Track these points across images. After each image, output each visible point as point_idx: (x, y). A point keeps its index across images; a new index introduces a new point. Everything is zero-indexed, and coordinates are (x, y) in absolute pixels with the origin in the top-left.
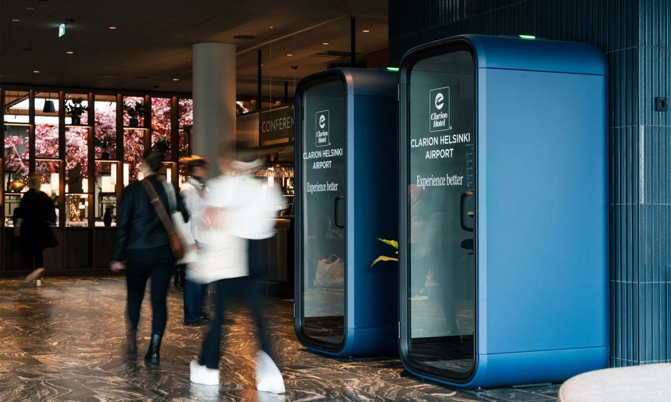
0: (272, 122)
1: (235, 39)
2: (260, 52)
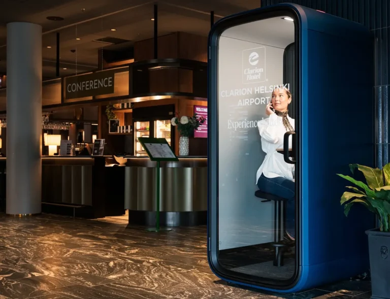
0: (78, 85)
1: (47, 20)
2: (58, 35)
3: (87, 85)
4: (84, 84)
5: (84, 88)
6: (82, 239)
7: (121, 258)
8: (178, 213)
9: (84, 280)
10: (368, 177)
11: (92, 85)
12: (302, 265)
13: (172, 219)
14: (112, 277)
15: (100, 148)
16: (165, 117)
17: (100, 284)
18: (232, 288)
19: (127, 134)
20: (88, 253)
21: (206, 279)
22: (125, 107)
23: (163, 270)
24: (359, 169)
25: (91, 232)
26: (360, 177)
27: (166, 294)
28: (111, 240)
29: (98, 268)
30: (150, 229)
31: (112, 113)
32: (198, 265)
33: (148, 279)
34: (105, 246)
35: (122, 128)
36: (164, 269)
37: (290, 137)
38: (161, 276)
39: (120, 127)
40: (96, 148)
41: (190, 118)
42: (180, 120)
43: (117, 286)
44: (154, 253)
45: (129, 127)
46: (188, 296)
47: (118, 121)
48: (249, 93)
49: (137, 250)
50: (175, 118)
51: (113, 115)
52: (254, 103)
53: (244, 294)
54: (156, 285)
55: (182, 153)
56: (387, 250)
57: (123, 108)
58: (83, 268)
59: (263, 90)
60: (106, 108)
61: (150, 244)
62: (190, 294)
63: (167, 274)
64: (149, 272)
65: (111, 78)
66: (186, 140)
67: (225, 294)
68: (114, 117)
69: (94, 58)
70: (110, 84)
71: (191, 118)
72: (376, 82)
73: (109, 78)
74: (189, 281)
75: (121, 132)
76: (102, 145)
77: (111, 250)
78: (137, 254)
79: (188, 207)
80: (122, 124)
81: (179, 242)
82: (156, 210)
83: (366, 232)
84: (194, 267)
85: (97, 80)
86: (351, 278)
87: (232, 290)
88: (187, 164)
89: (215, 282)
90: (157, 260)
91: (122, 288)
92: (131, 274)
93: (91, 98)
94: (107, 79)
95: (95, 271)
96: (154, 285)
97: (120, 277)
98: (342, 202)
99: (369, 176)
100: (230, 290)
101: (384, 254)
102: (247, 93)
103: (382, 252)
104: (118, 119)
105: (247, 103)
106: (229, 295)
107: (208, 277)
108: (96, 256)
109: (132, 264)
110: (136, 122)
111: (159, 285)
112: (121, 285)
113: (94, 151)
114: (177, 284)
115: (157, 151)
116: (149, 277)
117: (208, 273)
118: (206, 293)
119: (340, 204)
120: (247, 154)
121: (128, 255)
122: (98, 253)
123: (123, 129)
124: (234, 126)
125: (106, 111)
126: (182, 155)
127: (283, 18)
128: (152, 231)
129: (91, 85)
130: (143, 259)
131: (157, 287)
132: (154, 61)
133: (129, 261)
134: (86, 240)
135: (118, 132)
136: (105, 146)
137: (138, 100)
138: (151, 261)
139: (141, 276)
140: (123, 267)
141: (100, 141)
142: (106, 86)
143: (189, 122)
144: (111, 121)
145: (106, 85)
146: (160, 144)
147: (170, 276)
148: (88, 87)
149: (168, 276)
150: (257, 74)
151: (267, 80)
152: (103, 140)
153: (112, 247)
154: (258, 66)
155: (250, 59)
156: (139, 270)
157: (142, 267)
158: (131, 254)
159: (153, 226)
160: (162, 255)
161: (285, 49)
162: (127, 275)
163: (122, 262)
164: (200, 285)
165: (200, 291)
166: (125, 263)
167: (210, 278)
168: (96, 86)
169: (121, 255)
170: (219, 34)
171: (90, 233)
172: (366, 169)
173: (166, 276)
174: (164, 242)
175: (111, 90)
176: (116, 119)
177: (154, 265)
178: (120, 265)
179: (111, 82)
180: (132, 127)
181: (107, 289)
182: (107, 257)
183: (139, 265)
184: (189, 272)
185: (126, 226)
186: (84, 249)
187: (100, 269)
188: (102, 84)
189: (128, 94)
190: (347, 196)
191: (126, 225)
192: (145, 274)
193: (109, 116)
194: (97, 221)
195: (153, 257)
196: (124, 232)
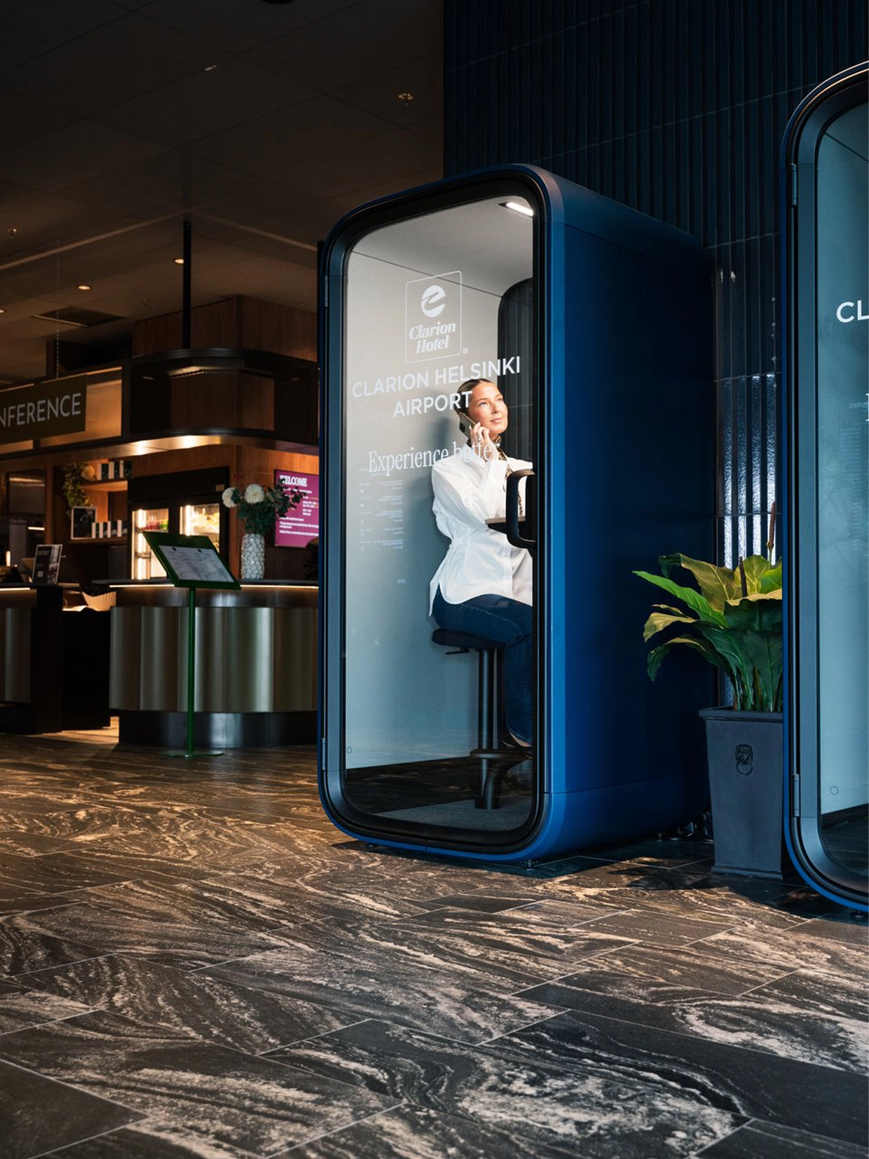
3: (19, 415)
4: (14, 412)
5: (14, 421)
6: (8, 770)
7: (103, 803)
8: (239, 716)
9: (14, 845)
10: (705, 584)
11: (34, 412)
12: (549, 792)
13: (223, 730)
14: (82, 838)
15: (51, 566)
16: (205, 497)
17: (54, 851)
18: (378, 857)
19: (114, 539)
20: (24, 795)
21: (313, 841)
22: (111, 475)
23: (207, 825)
24: (683, 565)
25: (28, 758)
26: (687, 580)
27: (220, 869)
28: (77, 772)
29: (47, 821)
30: (172, 753)
31: (79, 492)
32: (293, 815)
33: (172, 841)
34: (64, 783)
35: (102, 528)
36: (211, 822)
37: (522, 485)
38: (204, 836)
39: (98, 525)
40: (42, 565)
41: (266, 489)
42: (243, 495)
43: (98, 854)
44: (184, 794)
45: (120, 523)
46: (272, 871)
47: (94, 512)
48: (422, 384)
49: (142, 790)
50: (233, 489)
51: (80, 496)
52: (434, 406)
53: (409, 866)
54: (194, 853)
55: (249, 571)
56: (751, 755)
57: (105, 479)
58: (12, 822)
59: (456, 374)
60: (64, 480)
61: (173, 779)
62: (279, 867)
63: (218, 833)
64: (173, 827)
65: (79, 395)
66: (258, 541)
67: (364, 867)
68: (84, 500)
69: (37, 362)
70: (77, 408)
71: (270, 490)
72: (718, 370)
73: (74, 396)
74: (272, 844)
75: (101, 536)
76: (55, 560)
77: (79, 790)
78: (141, 795)
79: (263, 703)
80: (101, 518)
81: (243, 776)
82: (186, 709)
83: (703, 713)
84: (282, 818)
85: (44, 402)
86: (660, 835)
87: (378, 859)
88: (259, 600)
89: (336, 845)
90: (192, 807)
91: (108, 858)
92: (130, 832)
93: (28, 445)
94: (68, 397)
95: (41, 828)
96: (187, 851)
97: (103, 840)
98: (648, 635)
99: (708, 582)
100: (374, 861)
101: (745, 763)
102: (416, 385)
103: (739, 760)
104: (92, 507)
105: (418, 408)
106: (374, 869)
107: (318, 837)
108: (45, 800)
109: (132, 815)
110: (136, 510)
111: (200, 853)
112: (107, 852)
113: (36, 573)
114: (244, 850)
115: (190, 565)
116: (174, 838)
117: (317, 829)
118: (317, 866)
119: (643, 639)
120: (400, 581)
121: (120, 798)
122: (47, 796)
123: (105, 528)
124: (385, 464)
125: (65, 487)
126: (248, 576)
127: (504, 205)
128: (175, 757)
129: (29, 414)
130: (158, 806)
131: (195, 857)
132: (181, 354)
133: (125, 809)
134: (15, 772)
135: (94, 536)
136: (62, 561)
137: (141, 448)
138: (177, 809)
139: (154, 836)
140: (107, 821)
141: (50, 549)
142: (67, 415)
143: (267, 500)
144: (75, 510)
145: (65, 412)
146: (195, 550)
147: (226, 836)
148: (22, 419)
149: (220, 836)
150: (442, 337)
151: (466, 351)
152: (57, 546)
153: (81, 785)
154: (444, 318)
155: (423, 303)
156: (152, 826)
157: (159, 820)
158: (128, 796)
159: (177, 748)
160: (203, 797)
161: (502, 297)
162: (122, 834)
163: (108, 810)
164: (300, 852)
165: (302, 863)
166: (114, 814)
167: (322, 839)
168: (42, 415)
169: (104, 798)
170: (349, 247)
171: (26, 761)
172: (701, 567)
173: (216, 836)
174: (207, 774)
175: (78, 423)
176: (88, 505)
177: (185, 816)
178: (102, 816)
179: (78, 404)
180: (128, 524)
181: (72, 861)
182: (71, 801)
183: (148, 817)
184: (272, 827)
185: (113, 747)
186: (13, 789)
187: (53, 824)
188: (56, 409)
189: (119, 433)
190: (659, 621)
191: (112, 745)
192: (164, 833)
193: (72, 499)
194: (43, 739)
195: (182, 801)
196: (108, 758)
